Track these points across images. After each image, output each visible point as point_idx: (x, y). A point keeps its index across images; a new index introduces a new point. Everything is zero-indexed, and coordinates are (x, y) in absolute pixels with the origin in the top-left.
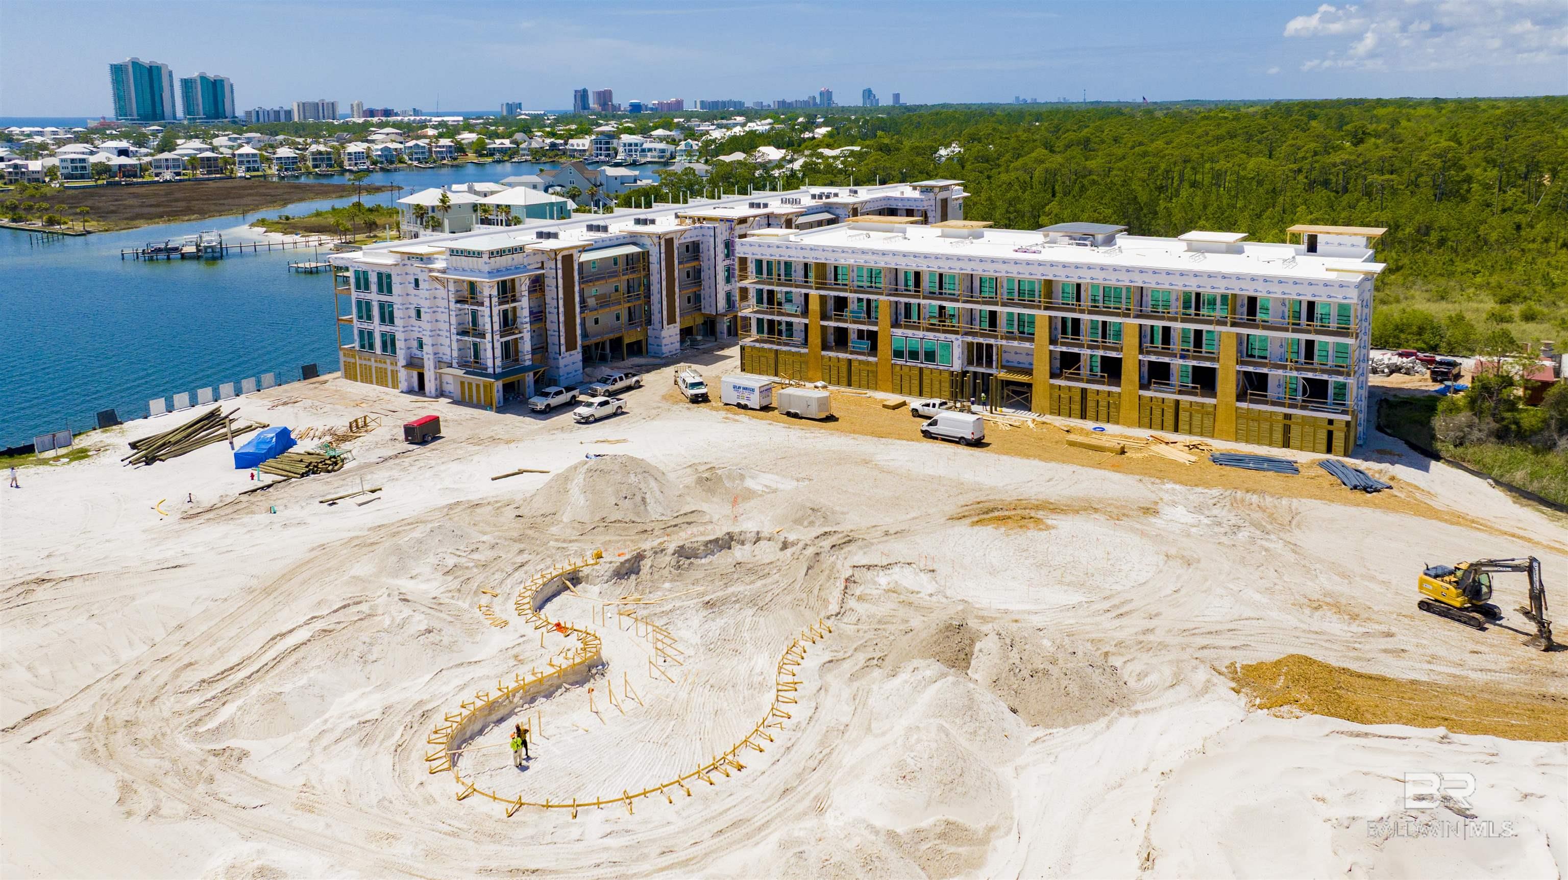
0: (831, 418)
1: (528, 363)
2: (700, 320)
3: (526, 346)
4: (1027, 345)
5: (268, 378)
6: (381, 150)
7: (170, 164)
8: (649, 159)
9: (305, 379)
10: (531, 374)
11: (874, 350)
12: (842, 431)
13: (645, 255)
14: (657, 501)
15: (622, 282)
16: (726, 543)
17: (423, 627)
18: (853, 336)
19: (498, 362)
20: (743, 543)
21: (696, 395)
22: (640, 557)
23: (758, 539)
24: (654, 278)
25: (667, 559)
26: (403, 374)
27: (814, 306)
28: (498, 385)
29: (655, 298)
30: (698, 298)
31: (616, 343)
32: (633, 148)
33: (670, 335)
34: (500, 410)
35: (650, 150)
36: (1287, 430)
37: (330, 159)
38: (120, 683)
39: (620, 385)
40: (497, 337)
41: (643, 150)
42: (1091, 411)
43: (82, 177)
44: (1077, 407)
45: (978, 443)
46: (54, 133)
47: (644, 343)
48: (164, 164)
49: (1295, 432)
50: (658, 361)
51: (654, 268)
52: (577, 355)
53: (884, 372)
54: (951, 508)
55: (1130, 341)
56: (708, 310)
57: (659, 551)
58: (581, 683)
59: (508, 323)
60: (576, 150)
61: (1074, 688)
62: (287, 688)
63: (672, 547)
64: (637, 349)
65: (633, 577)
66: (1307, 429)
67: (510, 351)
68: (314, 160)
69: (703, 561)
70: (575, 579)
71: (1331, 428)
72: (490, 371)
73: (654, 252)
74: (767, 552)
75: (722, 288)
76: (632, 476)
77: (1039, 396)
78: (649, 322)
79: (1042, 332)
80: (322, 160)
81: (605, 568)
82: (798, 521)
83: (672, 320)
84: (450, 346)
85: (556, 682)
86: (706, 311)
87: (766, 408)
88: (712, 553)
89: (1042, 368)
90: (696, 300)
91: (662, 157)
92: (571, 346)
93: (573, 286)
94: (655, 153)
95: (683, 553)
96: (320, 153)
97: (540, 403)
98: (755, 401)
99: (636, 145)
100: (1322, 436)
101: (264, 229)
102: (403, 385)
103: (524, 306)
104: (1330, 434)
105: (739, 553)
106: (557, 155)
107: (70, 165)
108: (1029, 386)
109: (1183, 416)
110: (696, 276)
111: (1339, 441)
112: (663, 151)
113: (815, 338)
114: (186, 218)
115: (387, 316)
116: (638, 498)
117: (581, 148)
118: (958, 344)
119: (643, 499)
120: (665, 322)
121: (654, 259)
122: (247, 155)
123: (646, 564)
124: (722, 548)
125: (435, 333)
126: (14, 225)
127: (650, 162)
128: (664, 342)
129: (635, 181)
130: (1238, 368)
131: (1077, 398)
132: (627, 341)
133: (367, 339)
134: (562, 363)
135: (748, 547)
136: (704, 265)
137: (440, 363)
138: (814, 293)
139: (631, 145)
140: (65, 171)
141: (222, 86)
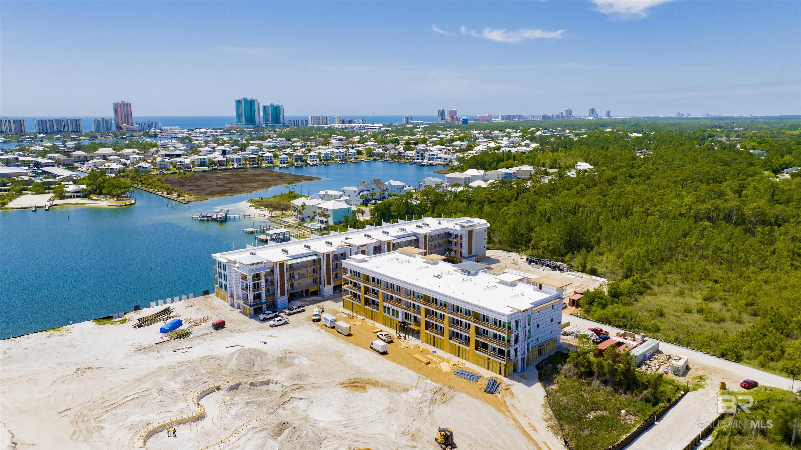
0: (350, 335)
1: (264, 301)
3: (264, 295)
4: (419, 316)
5: (191, 295)
6: (324, 154)
7: (237, 160)
8: (439, 162)
9: (204, 295)
10: (266, 305)
11: (378, 308)
12: (350, 340)
13: (319, 260)
14: (258, 365)
16: (268, 383)
17: (159, 400)
19: (252, 301)
20: (272, 383)
21: (314, 319)
22: (240, 384)
23: (277, 383)
24: (322, 268)
25: (248, 385)
26: (229, 299)
28: (252, 308)
31: (307, 291)
32: (433, 156)
33: (328, 289)
34: (252, 318)
35: (441, 158)
36: (488, 363)
39: (295, 311)
40: (251, 292)
41: (438, 158)
42: (436, 344)
43: (204, 166)
44: (432, 341)
45: (384, 353)
46: (211, 132)
47: (319, 292)
48: (235, 160)
49: (491, 365)
52: (286, 297)
53: (381, 317)
54: (343, 380)
55: (447, 321)
57: (245, 383)
58: (194, 422)
59: (256, 287)
60: (408, 156)
63: (250, 382)
64: (315, 293)
65: (235, 390)
66: (494, 364)
67: (257, 297)
68: (296, 159)
69: (258, 388)
70: (218, 389)
71: (500, 365)
72: (249, 304)
73: (322, 258)
74: (275, 388)
76: (253, 356)
77: (422, 335)
78: (321, 284)
79: (423, 312)
80: (299, 159)
81: (227, 386)
82: (293, 378)
83: (329, 283)
84: (240, 293)
85: (187, 420)
87: (333, 328)
88: (262, 385)
89: (423, 325)
91: (444, 162)
92: (283, 294)
93: (284, 274)
94: (442, 160)
95: (252, 384)
97: (264, 316)
98: (329, 325)
99: (434, 155)
100: (498, 368)
101: (251, 204)
102: (230, 303)
103: (263, 281)
104: (500, 367)
105: (271, 386)
106: (400, 158)
107: (200, 161)
108: (420, 331)
109: (461, 352)
111: (503, 371)
112: (446, 159)
113: (362, 301)
114: (227, 195)
115: (226, 279)
116: (252, 364)
117: (411, 155)
118: (401, 312)
119: (254, 364)
120: (326, 285)
121: (322, 261)
122: (268, 156)
123: (241, 386)
124: (265, 384)
125: (237, 288)
126: (167, 196)
127: (439, 164)
128: (325, 291)
129: (403, 188)
130: (475, 338)
131: (432, 338)
132: (310, 290)
133: (221, 285)
134: (279, 300)
135: (273, 385)
137: (238, 297)
139: (432, 155)
140: (198, 163)
141: (280, 109)
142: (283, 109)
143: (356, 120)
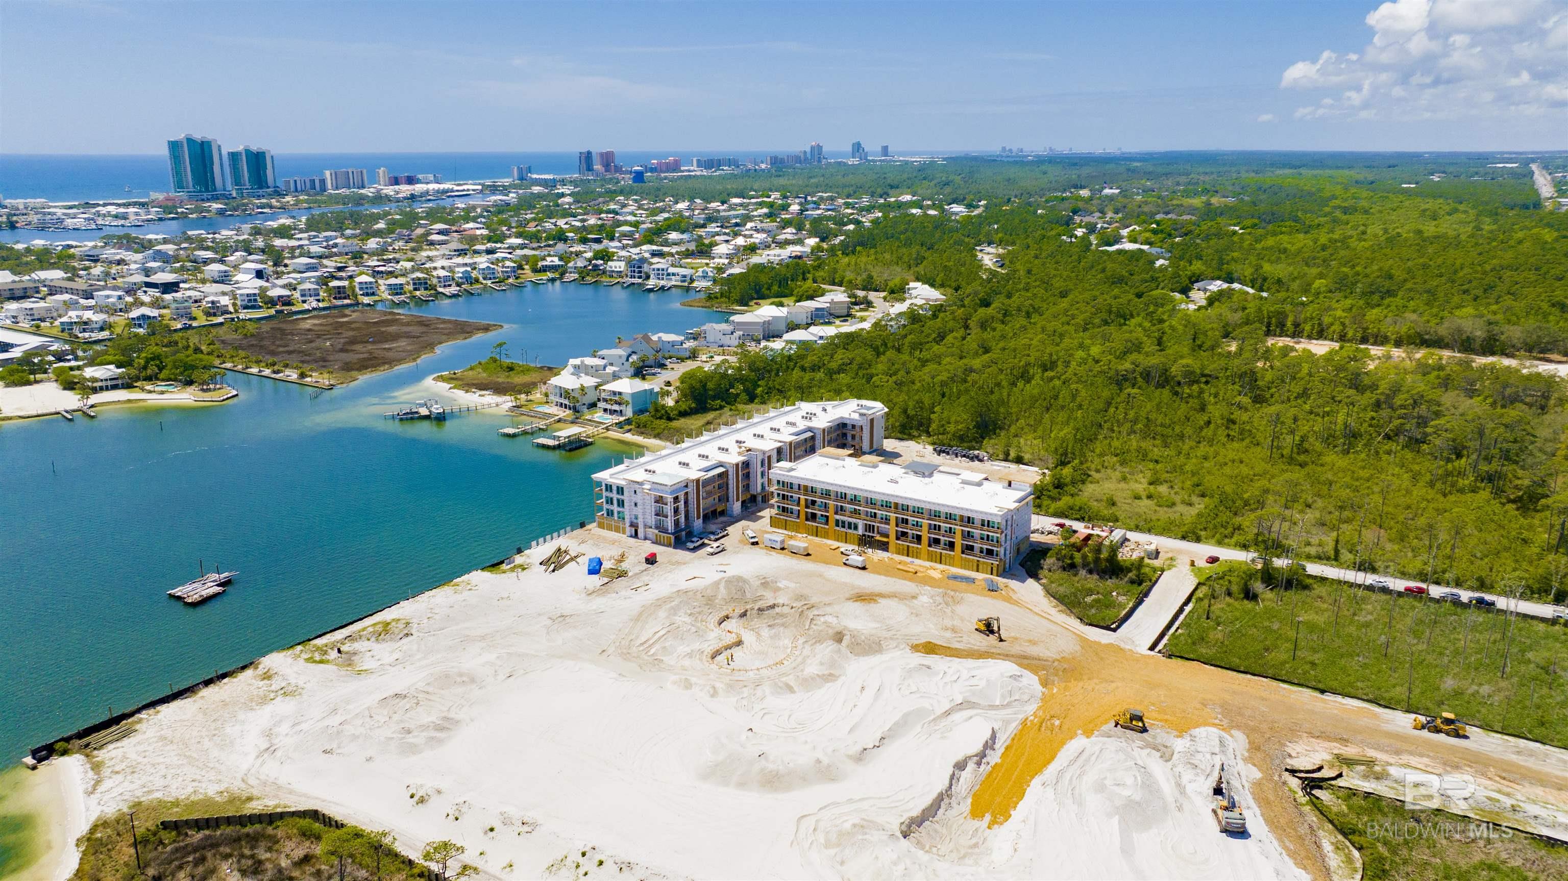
0: (808, 555)
1: (684, 527)
2: (749, 496)
3: (682, 520)
4: (887, 526)
6: (462, 273)
7: (312, 292)
8: (674, 283)
9: (578, 528)
10: (686, 533)
11: (827, 523)
12: (815, 561)
13: (727, 472)
15: (718, 483)
16: (773, 607)
18: (819, 516)
19: (672, 527)
20: (778, 606)
21: (751, 542)
22: (746, 611)
23: (783, 605)
24: (730, 482)
25: (755, 612)
26: (628, 529)
27: (803, 502)
28: (673, 537)
29: (730, 490)
30: (748, 486)
31: (716, 512)
32: (661, 272)
33: (737, 507)
34: (675, 548)
35: (674, 274)
36: (978, 566)
37: (426, 283)
39: (720, 535)
40: (671, 517)
41: (668, 275)
42: (910, 554)
43: (254, 307)
44: (905, 552)
45: (864, 568)
47: (727, 512)
48: (307, 293)
49: (981, 567)
50: (733, 520)
51: (730, 477)
52: (701, 520)
53: (831, 532)
54: (847, 596)
55: (925, 528)
56: (753, 492)
57: (752, 609)
58: (739, 646)
59: (676, 511)
60: (613, 271)
61: (867, 648)
63: (756, 608)
64: (722, 513)
65: (745, 617)
66: (985, 566)
67: (677, 523)
68: (414, 284)
70: (728, 616)
71: (993, 566)
72: (668, 530)
73: (730, 469)
74: (786, 610)
75: (760, 481)
77: (892, 547)
78: (728, 500)
79: (893, 522)
80: (421, 284)
81: (735, 614)
82: (796, 600)
83: (738, 500)
84: (652, 520)
85: (732, 645)
86: (752, 492)
87: (783, 549)
88: (769, 609)
89: (893, 536)
90: (747, 487)
91: (684, 281)
92: (698, 518)
93: (699, 491)
94: (678, 278)
95: (760, 610)
96: (419, 279)
97: (691, 545)
98: (778, 546)
99: (663, 270)
100: (989, 569)
101: (447, 385)
102: (628, 533)
103: (681, 505)
104: (992, 568)
105: (777, 610)
106: (598, 275)
107: (246, 298)
108: (888, 543)
109: (943, 558)
110: (747, 476)
111: (995, 572)
112: (685, 276)
113: (803, 516)
115: (621, 503)
116: (742, 591)
117: (618, 269)
118: (861, 524)
119: (745, 591)
120: (735, 499)
121: (730, 473)
122: (366, 283)
123: (748, 613)
124: (771, 608)
125: (644, 514)
126: (273, 376)
127: (675, 286)
128: (735, 511)
129: (682, 344)
130: (963, 542)
131: (906, 549)
132: (720, 509)
133: (610, 513)
134: (696, 525)
135: (780, 608)
136: (751, 471)
137: (645, 526)
138: (802, 497)
139: (658, 270)
141: (265, 157)
142: (272, 157)
143: (420, 176)
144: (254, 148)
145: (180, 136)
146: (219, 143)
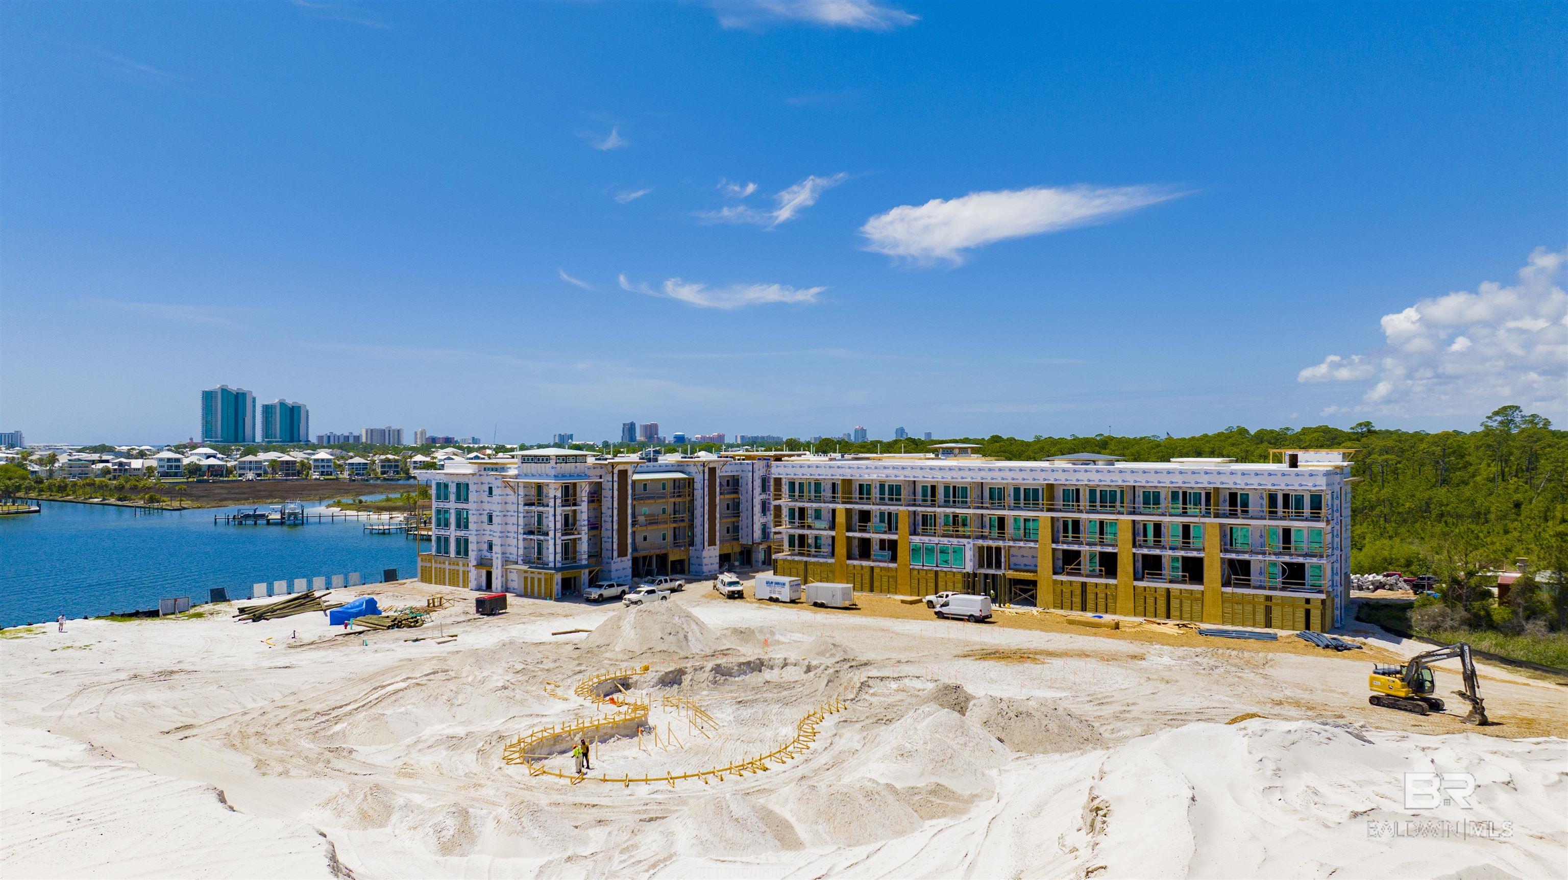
0: (853, 608)
1: (584, 562)
2: (737, 549)
3: (584, 547)
4: (1032, 545)
5: (354, 576)
9: (385, 581)
10: (587, 571)
11: (894, 559)
12: (866, 615)
13: (690, 482)
14: (697, 640)
15: (668, 504)
16: (757, 666)
17: (500, 684)
18: (875, 547)
19: (559, 557)
20: (772, 668)
21: (733, 592)
22: (681, 672)
23: (786, 665)
24: (698, 503)
25: (706, 675)
26: (473, 573)
27: (841, 519)
28: (558, 577)
29: (698, 521)
30: (736, 529)
31: (662, 558)
33: (711, 555)
34: (557, 600)
36: (1268, 611)
37: (397, 466)
38: (248, 717)
39: (665, 586)
40: (559, 535)
42: (1090, 604)
43: (176, 475)
44: (1077, 600)
45: (984, 620)
47: (686, 563)
48: (247, 466)
49: (1276, 613)
50: (699, 575)
51: (698, 493)
52: (627, 562)
53: (903, 576)
54: (956, 653)
55: (1124, 537)
56: (745, 541)
57: (699, 668)
58: (631, 736)
59: (569, 524)
62: (389, 712)
63: (710, 668)
64: (680, 568)
65: (676, 686)
66: (1288, 609)
67: (569, 550)
68: (383, 467)
69: (737, 679)
70: (625, 684)
71: (1308, 606)
72: (551, 565)
73: (698, 478)
74: (792, 674)
75: (759, 519)
76: (677, 618)
77: (1044, 592)
78: (692, 544)
79: (1045, 533)
80: (390, 467)
81: (652, 676)
82: (822, 654)
83: (712, 543)
84: (517, 545)
85: (609, 731)
86: (743, 541)
87: (795, 601)
88: (745, 673)
89: (1045, 565)
90: (734, 531)
92: (622, 553)
93: (627, 498)
95: (719, 671)
96: (389, 460)
97: (595, 593)
98: (785, 594)
100: (1301, 614)
101: (340, 509)
102: (473, 583)
103: (583, 510)
104: (1308, 612)
105: (767, 675)
107: (166, 464)
108: (1034, 583)
109: (1174, 603)
110: (735, 508)
111: (1316, 619)
113: (841, 549)
115: (463, 524)
116: (681, 635)
118: (969, 548)
119: (686, 637)
120: (706, 544)
121: (698, 486)
122: (323, 460)
123: (687, 679)
124: (753, 670)
125: (504, 535)
128: (705, 561)
130: (1222, 556)
131: (1078, 591)
132: (672, 558)
133: (443, 542)
134: (614, 567)
135: (776, 671)
136: (743, 498)
137: (506, 561)
138: (840, 507)
140: (161, 470)
141: (299, 412)
142: (307, 411)
144: (290, 401)
145: (215, 386)
146: (254, 395)
